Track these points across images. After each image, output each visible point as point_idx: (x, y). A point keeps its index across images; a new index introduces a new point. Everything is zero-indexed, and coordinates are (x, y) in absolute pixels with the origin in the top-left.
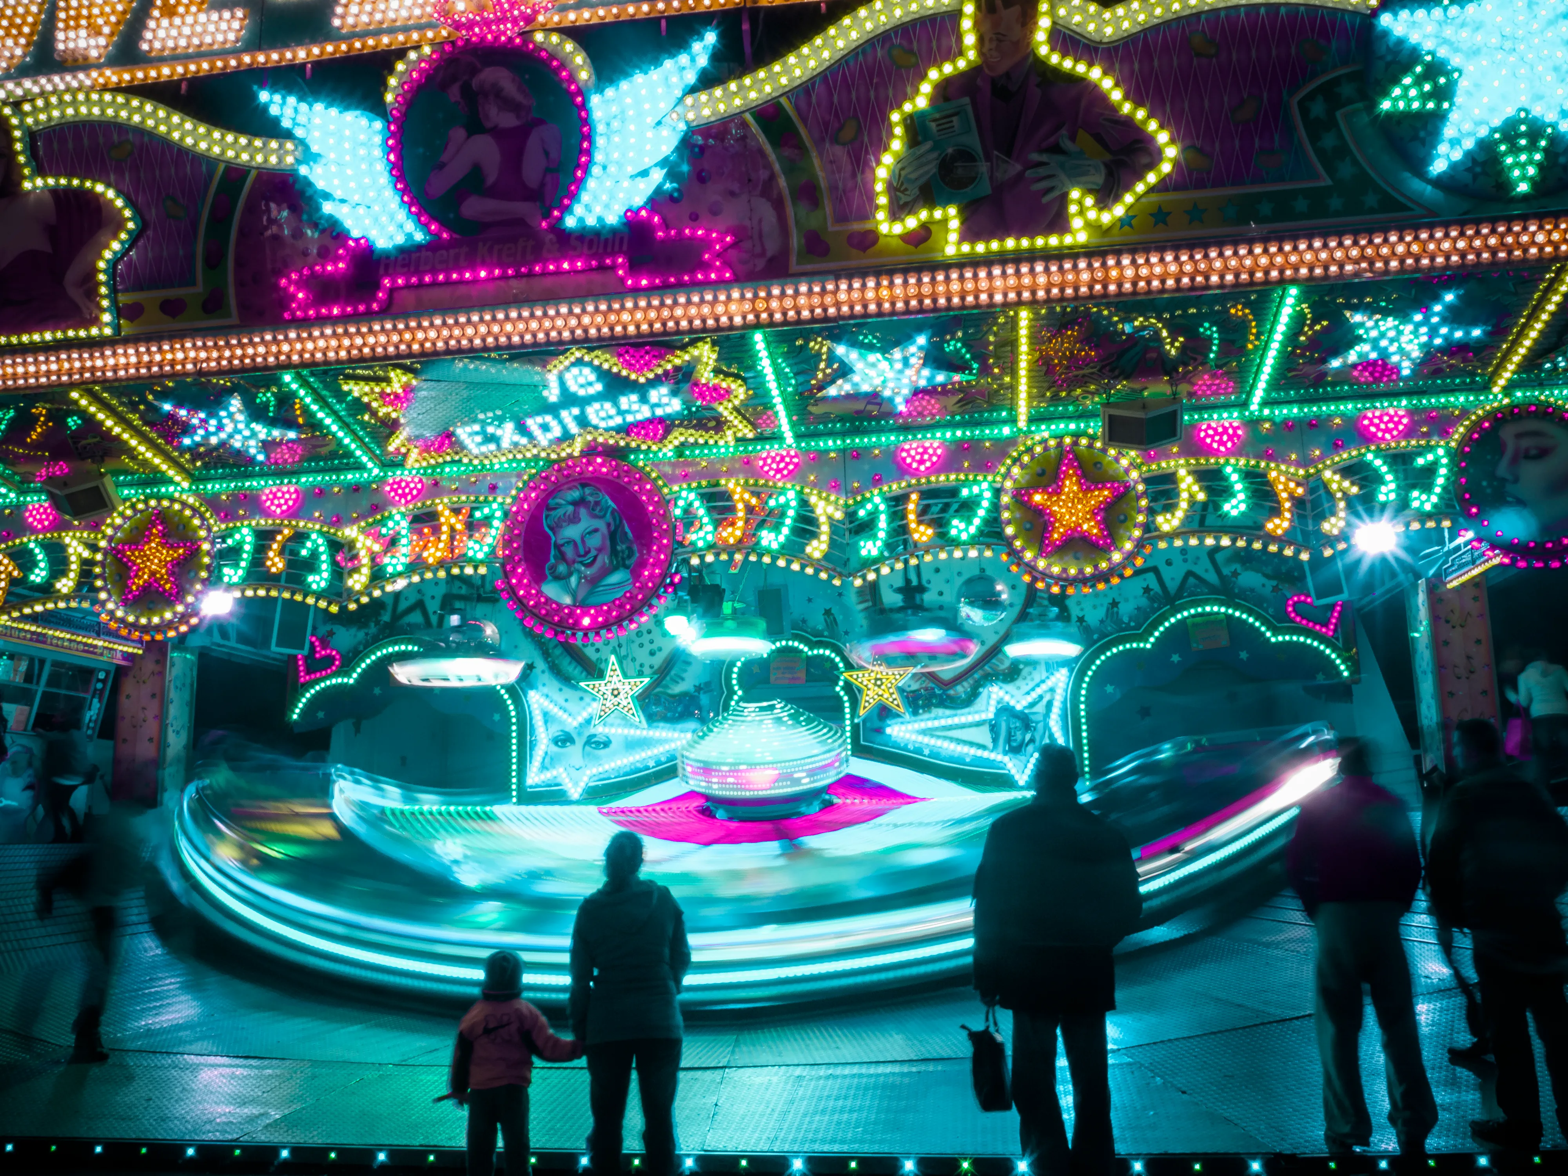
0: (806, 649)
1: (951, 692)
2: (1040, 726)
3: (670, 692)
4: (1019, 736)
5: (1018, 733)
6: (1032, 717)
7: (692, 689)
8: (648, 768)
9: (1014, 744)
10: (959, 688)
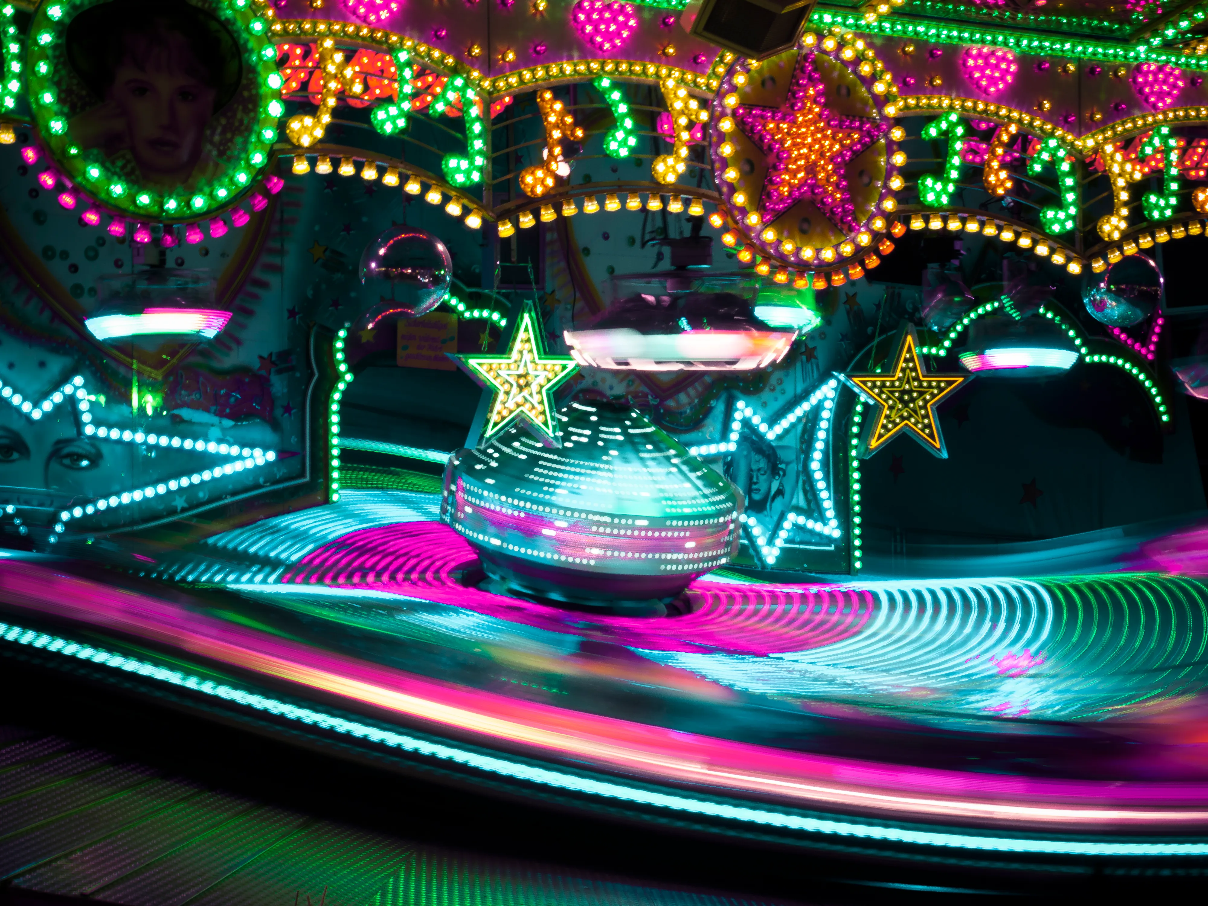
0: (461, 307)
1: (671, 403)
2: (793, 469)
3: (215, 364)
4: (762, 486)
5: (762, 478)
6: (780, 453)
7: (256, 364)
8: (173, 512)
9: (757, 497)
10: (683, 398)
